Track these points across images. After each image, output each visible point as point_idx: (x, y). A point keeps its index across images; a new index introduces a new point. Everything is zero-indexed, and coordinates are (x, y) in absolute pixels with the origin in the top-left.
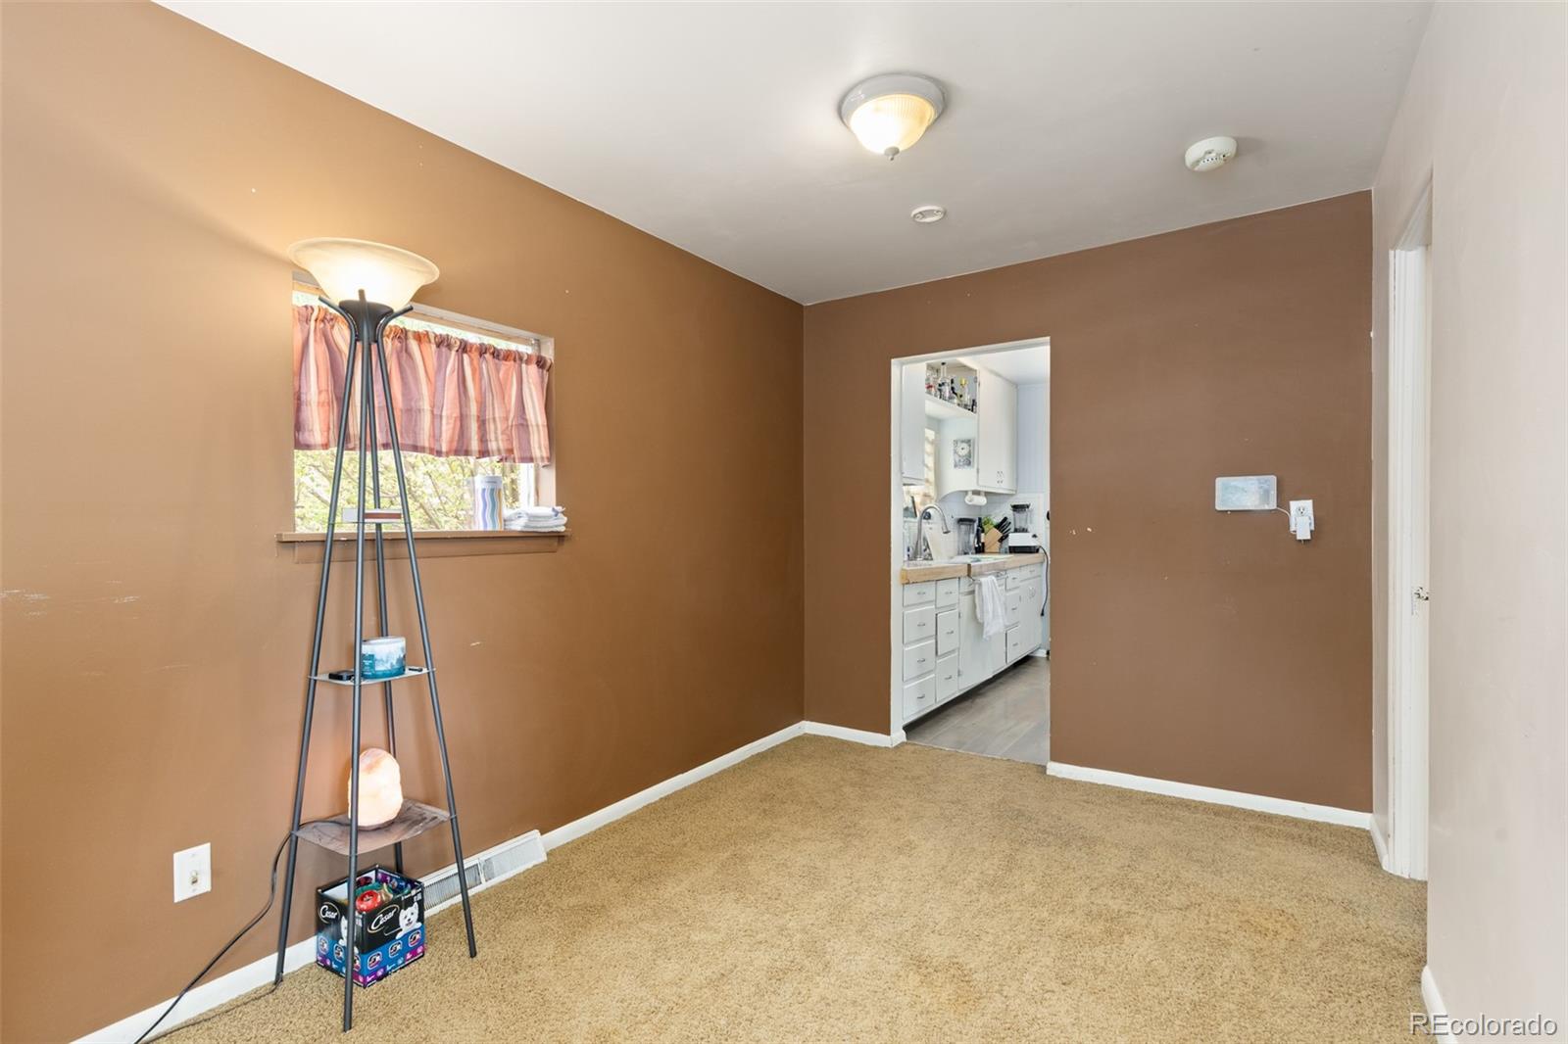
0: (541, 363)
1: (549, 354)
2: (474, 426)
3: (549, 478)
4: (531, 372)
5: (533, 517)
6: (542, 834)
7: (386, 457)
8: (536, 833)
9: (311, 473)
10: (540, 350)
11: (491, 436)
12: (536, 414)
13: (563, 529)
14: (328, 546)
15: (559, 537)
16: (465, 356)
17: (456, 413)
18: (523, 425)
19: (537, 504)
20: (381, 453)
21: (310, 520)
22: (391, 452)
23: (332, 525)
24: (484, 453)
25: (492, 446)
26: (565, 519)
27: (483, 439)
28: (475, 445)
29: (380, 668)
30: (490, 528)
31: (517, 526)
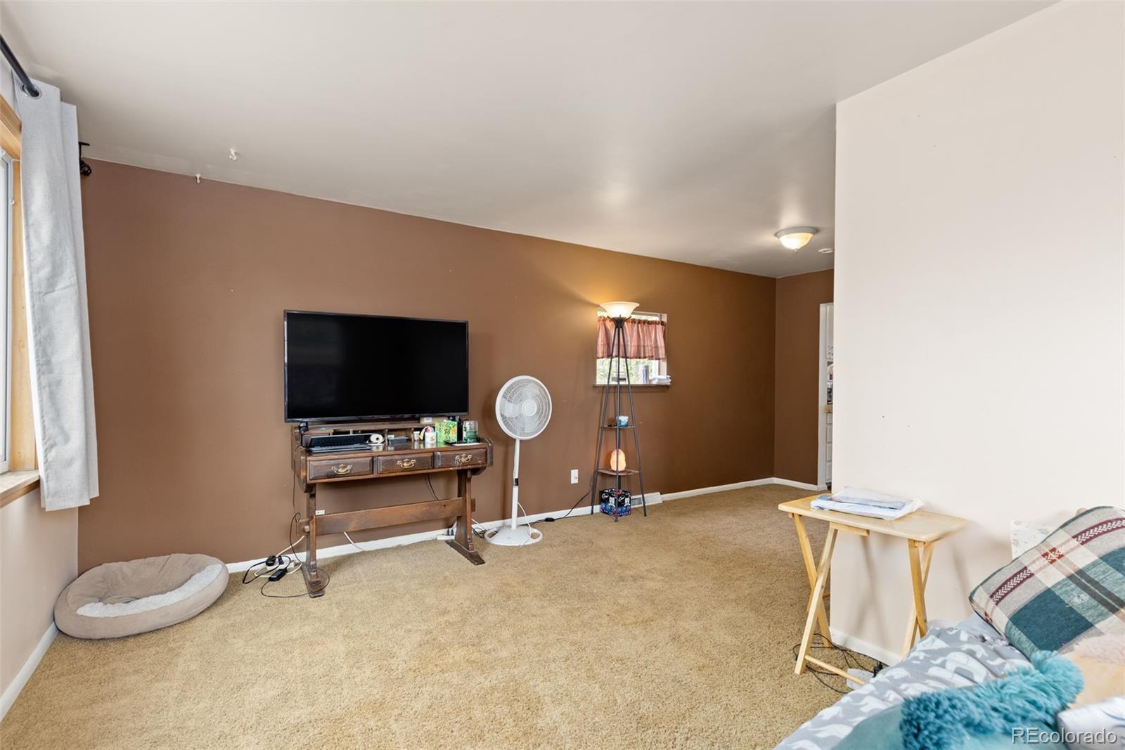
0: (662, 323)
1: (665, 319)
2: (642, 348)
3: (664, 365)
4: (659, 327)
5: (660, 380)
6: (661, 494)
7: (623, 361)
8: (659, 493)
9: (602, 365)
10: (661, 318)
11: (647, 352)
12: (661, 343)
13: (669, 384)
14: (606, 389)
15: (667, 386)
16: (639, 325)
17: (636, 344)
18: (657, 347)
19: (659, 374)
20: (621, 359)
21: (601, 380)
22: (624, 359)
23: (608, 382)
24: (645, 357)
25: (647, 355)
26: (670, 380)
27: (644, 353)
28: (642, 356)
29: (622, 424)
30: (645, 383)
31: (654, 383)
